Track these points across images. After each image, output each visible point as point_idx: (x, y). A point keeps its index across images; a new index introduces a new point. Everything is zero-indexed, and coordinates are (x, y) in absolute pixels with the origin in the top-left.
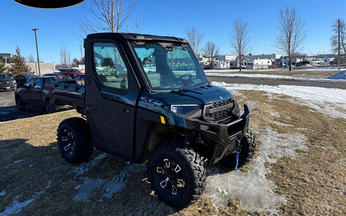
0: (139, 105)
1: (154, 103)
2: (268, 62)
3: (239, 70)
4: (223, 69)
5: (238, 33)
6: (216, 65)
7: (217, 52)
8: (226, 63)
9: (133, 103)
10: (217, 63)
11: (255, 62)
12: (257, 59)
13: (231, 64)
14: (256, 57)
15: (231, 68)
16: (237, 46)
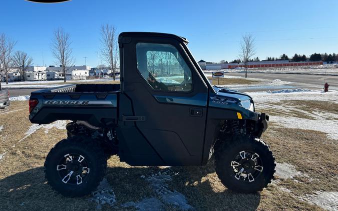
0: (209, 105)
1: (227, 101)
2: (86, 73)
3: (64, 81)
4: (38, 81)
5: (60, 43)
6: (29, 76)
7: (29, 63)
8: (41, 74)
9: (205, 104)
10: (30, 74)
11: (74, 73)
12: (75, 70)
13: (48, 75)
14: (74, 68)
15: (48, 80)
16: (60, 56)
